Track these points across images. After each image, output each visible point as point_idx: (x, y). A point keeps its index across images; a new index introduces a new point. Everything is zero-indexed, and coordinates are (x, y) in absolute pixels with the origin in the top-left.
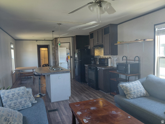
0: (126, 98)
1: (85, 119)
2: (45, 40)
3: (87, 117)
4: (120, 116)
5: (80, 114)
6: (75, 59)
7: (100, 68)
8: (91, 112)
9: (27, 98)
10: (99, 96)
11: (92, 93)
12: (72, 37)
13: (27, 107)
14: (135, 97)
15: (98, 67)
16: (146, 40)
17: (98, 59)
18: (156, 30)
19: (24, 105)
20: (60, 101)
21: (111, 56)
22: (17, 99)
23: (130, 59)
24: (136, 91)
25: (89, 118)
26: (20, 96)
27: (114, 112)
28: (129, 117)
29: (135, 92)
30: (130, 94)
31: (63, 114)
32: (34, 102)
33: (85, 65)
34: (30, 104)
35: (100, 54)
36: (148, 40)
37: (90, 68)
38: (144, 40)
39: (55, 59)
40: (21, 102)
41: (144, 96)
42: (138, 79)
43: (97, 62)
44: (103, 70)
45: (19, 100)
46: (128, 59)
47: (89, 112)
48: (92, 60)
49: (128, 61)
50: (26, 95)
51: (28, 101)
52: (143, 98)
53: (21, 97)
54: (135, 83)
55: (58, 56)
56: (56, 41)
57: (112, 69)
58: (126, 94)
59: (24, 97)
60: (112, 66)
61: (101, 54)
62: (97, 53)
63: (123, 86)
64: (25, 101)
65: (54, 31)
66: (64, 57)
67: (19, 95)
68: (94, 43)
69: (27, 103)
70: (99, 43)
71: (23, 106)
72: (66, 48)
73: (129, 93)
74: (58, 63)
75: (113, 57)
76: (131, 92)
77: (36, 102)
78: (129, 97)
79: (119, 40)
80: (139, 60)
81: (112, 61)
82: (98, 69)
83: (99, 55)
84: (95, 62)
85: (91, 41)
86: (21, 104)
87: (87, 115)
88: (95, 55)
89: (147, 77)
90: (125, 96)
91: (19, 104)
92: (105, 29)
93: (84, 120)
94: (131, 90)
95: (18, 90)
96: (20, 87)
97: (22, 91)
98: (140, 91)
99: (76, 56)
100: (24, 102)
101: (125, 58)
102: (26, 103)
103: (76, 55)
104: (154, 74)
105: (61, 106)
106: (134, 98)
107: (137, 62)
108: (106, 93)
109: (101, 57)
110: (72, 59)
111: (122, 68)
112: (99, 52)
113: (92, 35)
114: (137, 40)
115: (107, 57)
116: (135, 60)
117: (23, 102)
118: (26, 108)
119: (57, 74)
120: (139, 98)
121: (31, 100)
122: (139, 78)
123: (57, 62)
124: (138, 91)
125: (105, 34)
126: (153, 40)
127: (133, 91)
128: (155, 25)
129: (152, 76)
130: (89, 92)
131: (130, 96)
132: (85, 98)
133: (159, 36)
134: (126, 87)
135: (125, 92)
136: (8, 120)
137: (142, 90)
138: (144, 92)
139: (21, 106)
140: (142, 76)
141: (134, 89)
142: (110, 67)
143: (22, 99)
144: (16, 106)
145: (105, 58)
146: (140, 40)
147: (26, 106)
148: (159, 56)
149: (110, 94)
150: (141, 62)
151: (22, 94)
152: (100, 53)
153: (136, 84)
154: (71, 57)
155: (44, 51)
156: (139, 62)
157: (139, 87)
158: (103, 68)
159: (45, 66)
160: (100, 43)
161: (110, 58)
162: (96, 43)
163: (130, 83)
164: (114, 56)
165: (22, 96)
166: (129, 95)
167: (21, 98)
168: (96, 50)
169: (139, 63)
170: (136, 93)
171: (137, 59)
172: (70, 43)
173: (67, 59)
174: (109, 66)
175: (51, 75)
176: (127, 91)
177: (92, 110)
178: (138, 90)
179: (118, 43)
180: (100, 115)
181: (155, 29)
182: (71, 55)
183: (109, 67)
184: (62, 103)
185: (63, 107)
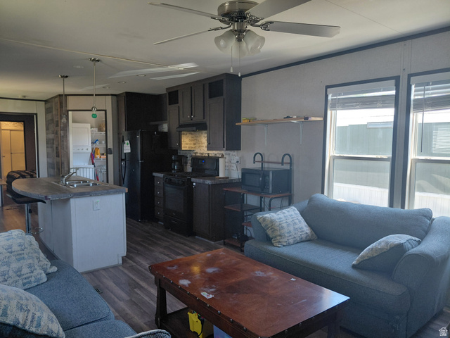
0: (272, 245)
1: (204, 291)
2: (26, 98)
3: (205, 287)
4: (273, 279)
5: (189, 284)
6: (123, 158)
7: (200, 181)
8: (210, 278)
9: (32, 258)
10: (197, 251)
11: (177, 244)
12: (112, 95)
13: (36, 284)
14: (291, 241)
15: (193, 180)
16: (309, 119)
17: (189, 158)
18: (330, 97)
19: (29, 278)
20: (97, 270)
21: (223, 152)
22: (8, 264)
23: (270, 160)
24: (291, 228)
25: (213, 290)
26: (16, 253)
27: (259, 273)
28: (292, 279)
29: (290, 232)
30: (280, 236)
31: (116, 300)
32: (50, 271)
33: (155, 174)
34: (44, 275)
35: (194, 146)
36: (313, 119)
37: (170, 182)
38: (306, 118)
39: (58, 156)
40: (20, 270)
41: (308, 240)
42: (288, 204)
43: (186, 165)
44: (209, 185)
45: (15, 265)
46: (266, 159)
47: (207, 279)
48: (175, 161)
49: (266, 165)
50: (28, 251)
51: (36, 267)
52: (306, 243)
53: (18, 257)
54: (289, 211)
55: (67, 147)
56: (61, 103)
57: (228, 183)
58: (271, 237)
59: (26, 256)
60: (227, 176)
61: (198, 145)
62: (187, 144)
63: (264, 220)
64: (30, 266)
65: (67, 77)
66: (85, 150)
67: (11, 253)
68: (181, 117)
69: (36, 273)
70: (194, 119)
71: (25, 281)
72: (89, 125)
73: (279, 233)
74: (66, 169)
75: (229, 154)
76: (282, 231)
77: (55, 269)
78: (279, 242)
79: (245, 114)
80: (291, 164)
81: (227, 164)
82: (194, 184)
83: (192, 148)
84: (182, 166)
85: (172, 111)
86: (19, 276)
87: (204, 284)
88: (183, 149)
89: (311, 200)
90: (269, 240)
91: (15, 275)
92: (210, 84)
93: (202, 294)
94: (282, 227)
95: (8, 240)
96: (9, 232)
97: (19, 241)
98: (300, 229)
99: (127, 148)
100: (28, 270)
101: (258, 158)
102: (32, 272)
103: (125, 145)
104: (323, 193)
105: (105, 280)
106: (289, 245)
107: (287, 167)
108: (213, 243)
109: (198, 155)
110: (111, 157)
111: (255, 180)
112: (191, 140)
113: (173, 95)
114: (288, 117)
115: (213, 153)
116: (282, 163)
117: (25, 270)
118: (34, 284)
119: (91, 196)
120: (299, 245)
121: (42, 263)
122: (290, 204)
123: (66, 165)
124: (295, 229)
125: (210, 97)
126: (321, 119)
127: (286, 230)
128: (327, 87)
129: (319, 195)
130: (168, 242)
131: (281, 240)
132: (162, 256)
133: (333, 112)
134: (272, 221)
135: (269, 232)
136: (25, 309)
137: (303, 227)
138: (308, 232)
139: (21, 282)
140: (295, 198)
141: (288, 225)
142: (223, 178)
143: (22, 261)
144: (6, 281)
145: (209, 157)
146: (295, 119)
147: (33, 279)
148: (332, 154)
149: (224, 242)
150: (295, 168)
151: (19, 248)
152: (195, 144)
153: (290, 213)
154: (108, 151)
155: (11, 130)
156: (291, 166)
157: (297, 221)
158: (209, 182)
159: (19, 178)
160: (198, 118)
161: (223, 156)
162: (186, 118)
163: (279, 213)
164: (232, 153)
165: (21, 254)
166: (278, 238)
167: (19, 260)
168: (184, 134)
169: (291, 168)
170: (293, 233)
171: (287, 159)
172: (105, 111)
173: (93, 156)
174: (221, 175)
175: (72, 201)
176: (274, 230)
177: (210, 273)
178: (296, 227)
179: (244, 120)
180: (234, 281)
181: (327, 96)
182: (110, 146)
183: (220, 178)
184: (103, 273)
185: (111, 284)
